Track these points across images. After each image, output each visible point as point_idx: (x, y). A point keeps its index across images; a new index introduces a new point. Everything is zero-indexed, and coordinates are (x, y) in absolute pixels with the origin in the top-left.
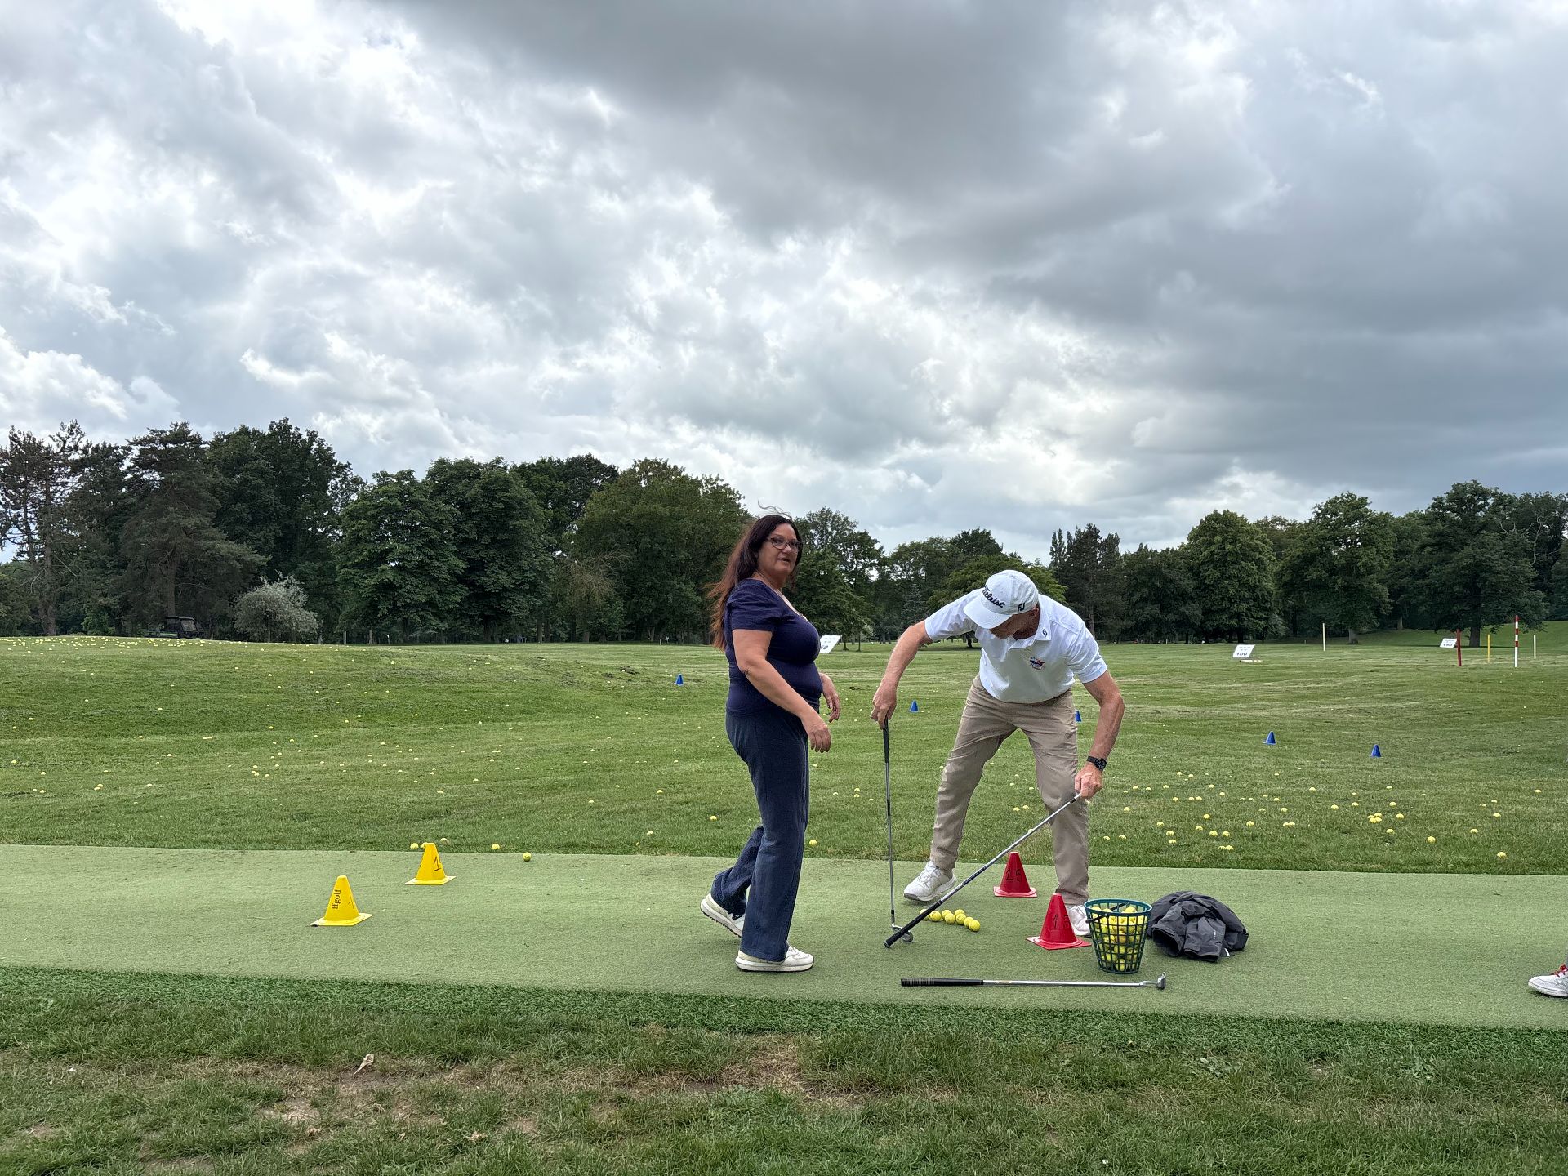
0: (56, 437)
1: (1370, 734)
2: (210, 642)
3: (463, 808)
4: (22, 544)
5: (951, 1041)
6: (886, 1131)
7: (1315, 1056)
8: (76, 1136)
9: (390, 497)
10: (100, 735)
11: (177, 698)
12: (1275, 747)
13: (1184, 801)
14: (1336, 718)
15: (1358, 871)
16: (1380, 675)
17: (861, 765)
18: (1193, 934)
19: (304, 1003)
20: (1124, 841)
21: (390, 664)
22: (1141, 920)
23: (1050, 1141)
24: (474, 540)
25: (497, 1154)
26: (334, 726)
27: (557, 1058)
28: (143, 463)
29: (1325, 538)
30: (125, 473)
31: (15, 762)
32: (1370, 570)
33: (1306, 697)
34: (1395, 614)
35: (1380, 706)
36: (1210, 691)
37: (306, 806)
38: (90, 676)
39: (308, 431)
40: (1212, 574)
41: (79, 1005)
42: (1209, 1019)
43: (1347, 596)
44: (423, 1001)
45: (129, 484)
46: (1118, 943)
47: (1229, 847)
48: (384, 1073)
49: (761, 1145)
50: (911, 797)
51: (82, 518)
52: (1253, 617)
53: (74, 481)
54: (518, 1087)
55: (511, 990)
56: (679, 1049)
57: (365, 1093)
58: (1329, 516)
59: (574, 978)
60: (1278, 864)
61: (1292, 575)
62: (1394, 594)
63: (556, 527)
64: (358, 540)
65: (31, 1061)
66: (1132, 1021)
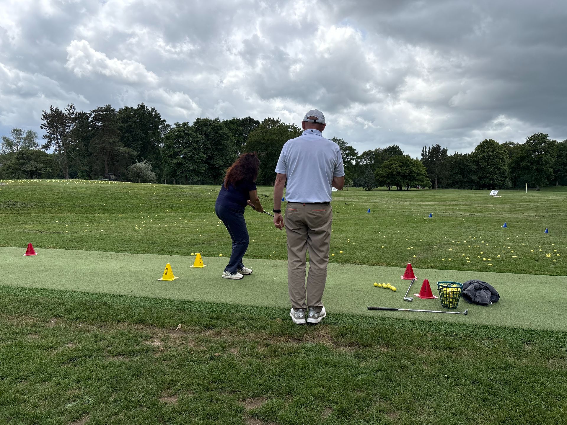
0: (66, 109)
1: (544, 225)
2: (120, 182)
3: (209, 241)
4: (57, 147)
5: (386, 330)
6: (363, 361)
7: (526, 341)
8: (83, 348)
9: (180, 132)
10: (85, 213)
11: (110, 201)
12: (506, 228)
13: (472, 247)
14: (531, 218)
15: (542, 275)
16: (549, 202)
17: (349, 231)
18: (478, 295)
19: (157, 306)
20: (450, 261)
21: (182, 191)
22: (459, 289)
23: (424, 367)
24: (210, 148)
25: (225, 361)
26: (163, 212)
27: (245, 329)
28: (96, 119)
29: (530, 150)
30: (90, 123)
31: (57, 221)
32: (547, 163)
33: (519, 210)
34: (555, 180)
35: (548, 214)
36: (481, 207)
37: (154, 239)
38: (81, 193)
39: (151, 108)
40: (483, 163)
41: (82, 303)
42: (485, 327)
43: (537, 172)
44: (197, 307)
45: (91, 126)
46: (450, 298)
47: (491, 265)
48: (185, 331)
49: (318, 362)
50: (369, 243)
51: (76, 138)
52: (498, 180)
53: (73, 125)
54: (231, 338)
55: (228, 305)
56: (287, 328)
57: (179, 337)
58: (532, 142)
59: (250, 302)
60: (510, 271)
61: (515, 164)
62: (556, 172)
63: (239, 144)
64: (169, 147)
65: (67, 322)
66: (455, 326)
